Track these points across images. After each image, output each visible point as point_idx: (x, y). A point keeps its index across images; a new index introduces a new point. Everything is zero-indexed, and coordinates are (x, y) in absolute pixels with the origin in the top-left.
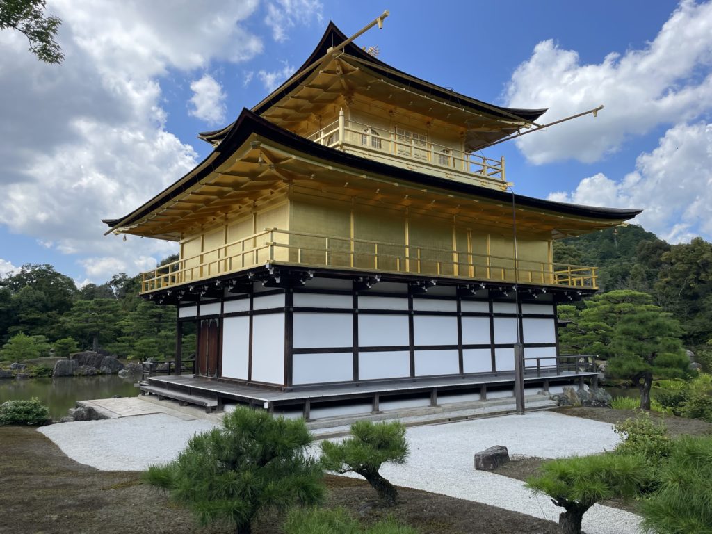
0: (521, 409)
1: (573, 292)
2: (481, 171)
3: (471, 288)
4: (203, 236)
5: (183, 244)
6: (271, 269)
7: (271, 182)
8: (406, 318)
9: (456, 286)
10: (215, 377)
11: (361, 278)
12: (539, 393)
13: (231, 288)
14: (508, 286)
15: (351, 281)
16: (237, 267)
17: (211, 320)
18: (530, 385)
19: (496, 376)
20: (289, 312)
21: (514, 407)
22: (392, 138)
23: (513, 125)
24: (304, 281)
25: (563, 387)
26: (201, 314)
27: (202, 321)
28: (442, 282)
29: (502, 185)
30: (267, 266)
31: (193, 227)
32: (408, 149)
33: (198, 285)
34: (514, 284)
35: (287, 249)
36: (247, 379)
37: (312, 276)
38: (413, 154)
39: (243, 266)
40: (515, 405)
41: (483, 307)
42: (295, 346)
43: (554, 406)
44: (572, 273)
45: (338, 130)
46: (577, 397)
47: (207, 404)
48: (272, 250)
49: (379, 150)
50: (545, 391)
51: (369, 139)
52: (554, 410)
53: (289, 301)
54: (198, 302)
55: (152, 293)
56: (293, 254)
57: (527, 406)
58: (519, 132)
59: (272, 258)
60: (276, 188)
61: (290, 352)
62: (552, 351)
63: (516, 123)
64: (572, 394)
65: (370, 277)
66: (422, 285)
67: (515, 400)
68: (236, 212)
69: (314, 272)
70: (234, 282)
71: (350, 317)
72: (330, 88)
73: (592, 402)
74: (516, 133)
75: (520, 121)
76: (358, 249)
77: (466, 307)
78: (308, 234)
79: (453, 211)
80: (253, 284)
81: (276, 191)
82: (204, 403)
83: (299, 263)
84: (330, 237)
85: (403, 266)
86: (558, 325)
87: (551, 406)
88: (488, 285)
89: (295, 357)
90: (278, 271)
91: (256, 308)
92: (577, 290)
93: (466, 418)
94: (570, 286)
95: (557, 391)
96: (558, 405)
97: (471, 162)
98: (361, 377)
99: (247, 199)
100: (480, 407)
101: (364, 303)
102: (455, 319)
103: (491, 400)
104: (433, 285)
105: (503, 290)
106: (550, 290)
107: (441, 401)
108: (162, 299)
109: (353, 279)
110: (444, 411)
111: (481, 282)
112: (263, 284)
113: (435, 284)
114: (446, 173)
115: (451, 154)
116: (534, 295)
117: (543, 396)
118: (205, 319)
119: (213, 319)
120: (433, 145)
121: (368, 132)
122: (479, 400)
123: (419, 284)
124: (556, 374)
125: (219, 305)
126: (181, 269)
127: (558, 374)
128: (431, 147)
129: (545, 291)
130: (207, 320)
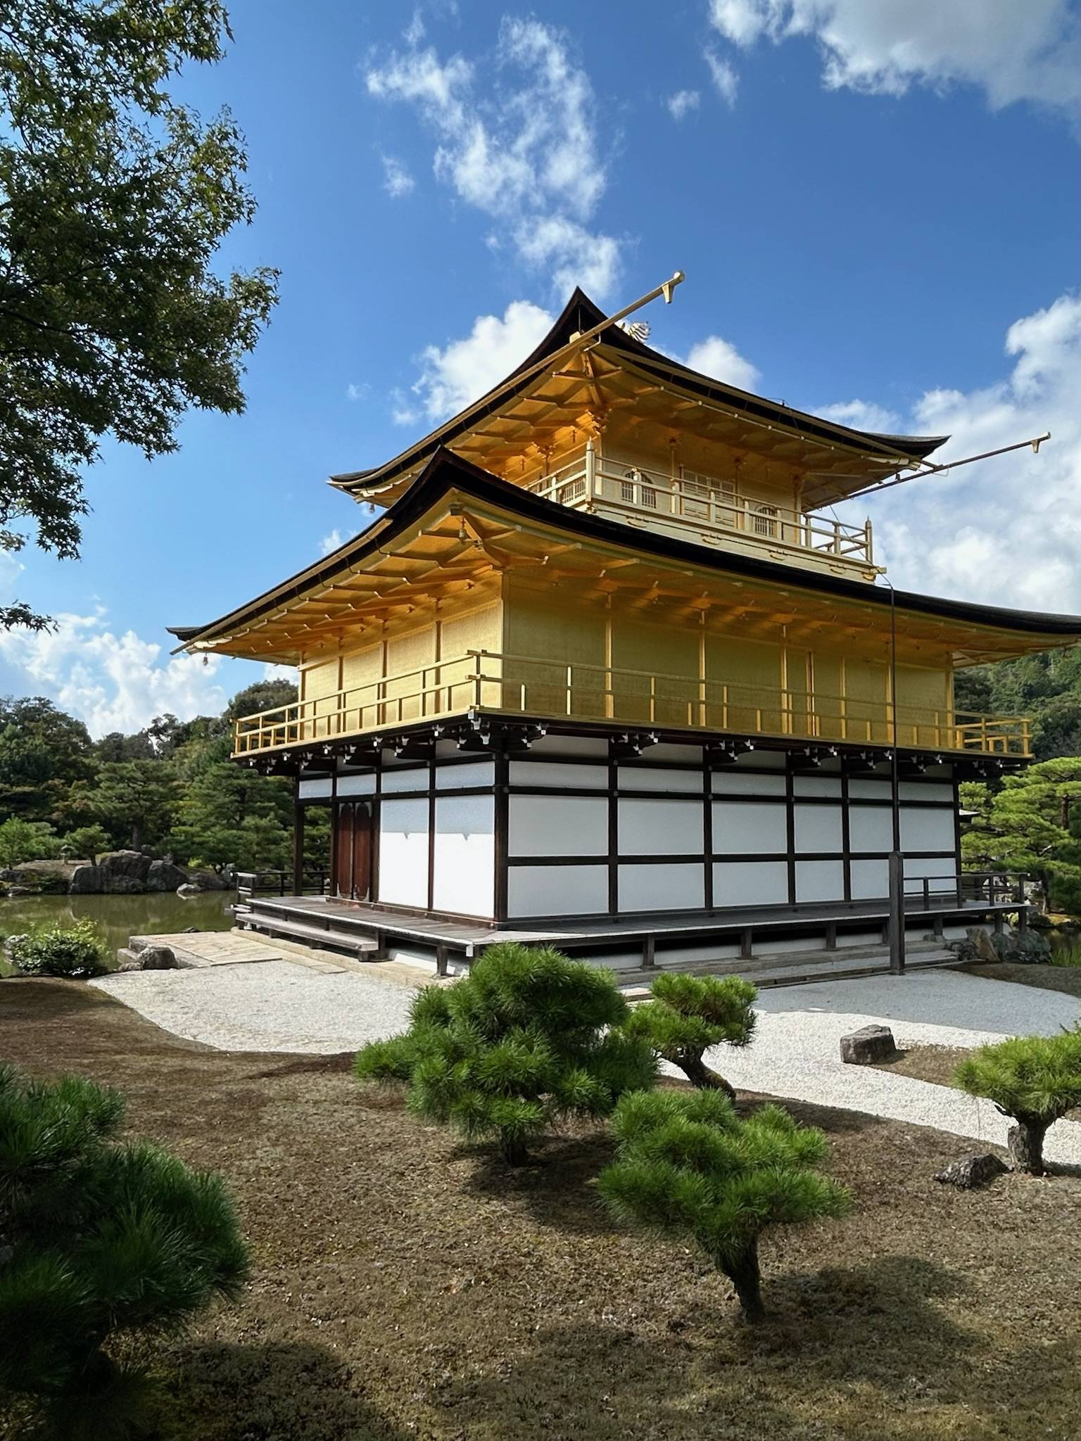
0: (899, 966)
1: (988, 762)
2: (829, 546)
3: (813, 755)
4: (341, 659)
5: (304, 672)
6: (475, 719)
7: (468, 569)
8: (699, 807)
9: (786, 751)
10: (366, 901)
11: (626, 737)
12: (925, 938)
13: (399, 751)
14: (877, 752)
15: (607, 741)
17: (357, 805)
18: (916, 924)
19: (851, 907)
20: (502, 792)
21: (886, 960)
22: (675, 488)
23: (887, 465)
24: (529, 741)
25: (968, 928)
26: (340, 792)
27: (341, 805)
28: (764, 743)
29: (867, 571)
30: (471, 717)
31: (323, 643)
32: (704, 508)
33: (339, 745)
34: (886, 749)
35: (499, 685)
36: (426, 906)
37: (543, 732)
38: (713, 518)
39: (424, 715)
40: (888, 959)
41: (832, 789)
42: (512, 852)
43: (953, 960)
44: (987, 727)
46: (991, 945)
47: (360, 947)
48: (478, 688)
49: (653, 511)
50: (936, 934)
51: (637, 491)
52: (954, 968)
53: (502, 774)
54: (333, 773)
55: (253, 756)
56: (509, 695)
57: (908, 959)
58: (898, 477)
59: (478, 702)
60: (476, 578)
61: (504, 862)
62: (948, 866)
63: (893, 462)
64: (983, 941)
65: (641, 736)
66: (728, 749)
67: (888, 949)
68: (402, 618)
69: (548, 726)
70: (405, 741)
71: (603, 804)
72: (568, 401)
73: (1020, 955)
74: (893, 478)
75: (900, 457)
76: (619, 685)
77: (803, 787)
78: (537, 659)
79: (781, 618)
80: (434, 744)
81: (476, 584)
82: (354, 945)
83: (522, 710)
84: (575, 664)
85: (696, 716)
86: (959, 819)
87: (948, 961)
88: (842, 748)
89: (512, 870)
90: (486, 724)
91: (440, 784)
92: (997, 758)
93: (804, 978)
94: (983, 752)
95: (957, 934)
96: (960, 959)
97: (814, 531)
98: (623, 908)
99: (424, 597)
100: (826, 960)
101: (629, 778)
102: (781, 810)
103: (844, 948)
104: (748, 750)
105: (868, 759)
106: (949, 758)
107: (759, 950)
108: (271, 766)
109: (609, 738)
110: (765, 966)
111: (830, 745)
112: (458, 746)
113: (752, 748)
114: (770, 551)
115: (779, 516)
116: (921, 767)
117: (934, 944)
118: (346, 803)
119: (363, 802)
120: (748, 501)
121: (635, 478)
122: (823, 950)
123: (723, 748)
124: (956, 905)
125: (373, 778)
126: (304, 716)
127: (959, 906)
128: (743, 504)
129: (941, 761)
130: (351, 805)
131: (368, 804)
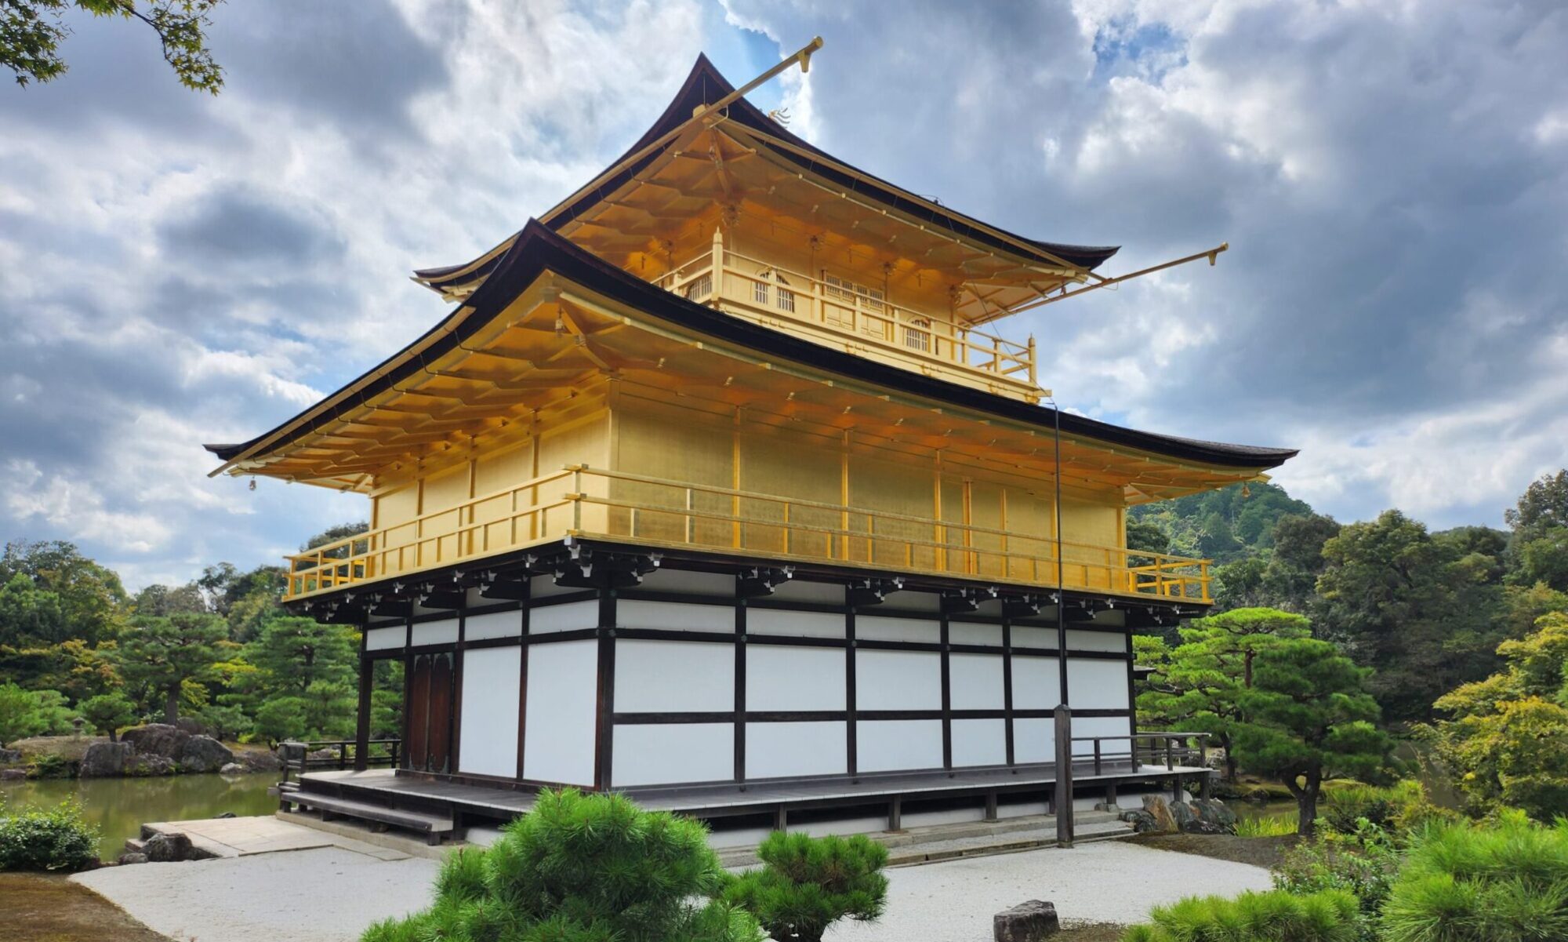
0: (1066, 837)
1: (1164, 607)
2: (988, 365)
3: (969, 597)
4: (421, 482)
5: (376, 499)
6: (573, 547)
7: (572, 371)
8: (840, 655)
9: (941, 590)
10: (444, 772)
11: (755, 572)
12: (1097, 808)
13: (485, 588)
14: (1041, 594)
15: (733, 577)
16: (501, 544)
17: (436, 656)
18: (1085, 791)
19: (1014, 772)
20: (607, 636)
21: (1052, 833)
23: (1051, 277)
24: (640, 575)
25: (1144, 796)
26: (416, 641)
27: (417, 658)
28: (914, 582)
29: (1030, 393)
30: (568, 542)
31: (400, 463)
32: (847, 316)
33: (413, 582)
34: (1051, 591)
35: (605, 508)
36: (514, 775)
37: (657, 563)
38: (859, 327)
39: (513, 542)
40: (1055, 831)
41: (991, 636)
42: (620, 706)
43: (1128, 832)
44: (1162, 571)
45: (710, 273)
46: (1170, 814)
47: (430, 826)
48: (577, 510)
49: (790, 315)
50: (1109, 802)
51: (772, 293)
52: (1128, 840)
53: (607, 615)
54: (408, 618)
55: (309, 599)
56: (617, 520)
57: (1078, 831)
58: (1063, 290)
59: (577, 525)
60: (581, 383)
61: (607, 719)
62: (1123, 725)
63: (1058, 272)
64: (1162, 810)
65: (772, 569)
66: (874, 588)
67: (1055, 819)
68: (494, 433)
69: (661, 556)
70: (492, 576)
71: (728, 652)
73: (1202, 825)
74: (1058, 293)
75: (1066, 268)
76: (748, 513)
77: (960, 633)
78: (652, 479)
79: (935, 441)
80: (529, 581)
81: (582, 392)
82: (424, 824)
83: (631, 537)
84: (696, 485)
85: (836, 548)
86: (1133, 676)
87: (1122, 832)
88: (1004, 590)
89: (619, 730)
90: (588, 553)
91: (535, 629)
92: (1173, 603)
93: (960, 854)
94: (1158, 596)
95: (1131, 803)
96: (1136, 830)
97: (971, 347)
98: (750, 773)
99: (519, 407)
100: (985, 833)
101: (759, 621)
102: (935, 659)
103: (1005, 819)
104: (895, 588)
105: (1032, 603)
106: (1122, 602)
107: (907, 821)
108: (332, 612)
109: (737, 574)
110: (915, 841)
111: (989, 585)
112: (554, 580)
113: (900, 586)
114: (924, 366)
115: (932, 329)
116: (1091, 613)
117: (1107, 814)
118: (423, 654)
119: (443, 653)
120: (899, 309)
121: (770, 278)
122: (982, 821)
123: (868, 587)
124: (1131, 770)
125: (455, 624)
126: (374, 548)
127: (1135, 771)
128: (893, 313)
129: (1112, 606)
130: (428, 656)
131: (449, 655)
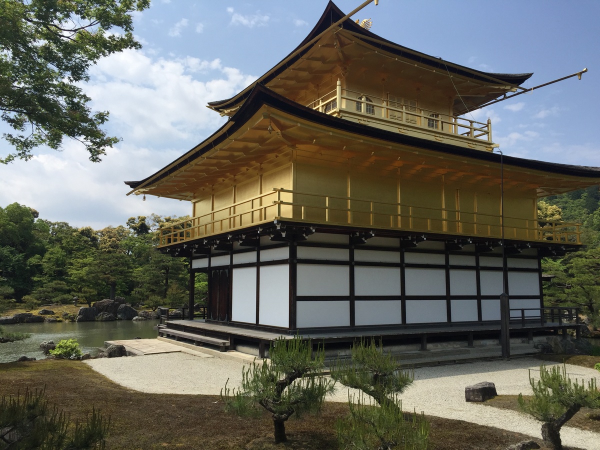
0: (506, 356)
1: (557, 247)
2: (468, 133)
3: (459, 243)
4: (213, 196)
5: (194, 203)
6: (278, 224)
7: (276, 148)
8: (398, 270)
9: (445, 241)
10: (226, 320)
11: (358, 233)
12: (523, 342)
13: (241, 242)
14: (494, 242)
15: (348, 236)
16: (247, 223)
17: (221, 271)
18: (515, 334)
19: (482, 324)
20: (293, 263)
21: (500, 353)
22: (384, 104)
23: (499, 90)
24: (307, 236)
25: (547, 337)
26: (212, 265)
27: (213, 271)
28: (432, 237)
29: (488, 146)
30: (275, 222)
31: (204, 188)
32: (399, 115)
33: (211, 239)
34: (499, 240)
35: (291, 207)
36: (255, 322)
37: (314, 231)
38: (404, 119)
39: (252, 222)
41: (470, 261)
42: (300, 293)
43: (538, 353)
45: (336, 99)
46: (560, 346)
48: (279, 208)
49: (372, 116)
50: (529, 340)
51: (363, 106)
52: (538, 357)
53: (293, 253)
54: (209, 255)
55: (168, 247)
56: (296, 211)
57: (512, 353)
58: (505, 96)
59: (279, 214)
60: (280, 152)
61: (294, 299)
62: (536, 303)
63: (502, 88)
64: (556, 344)
65: (366, 232)
66: (413, 240)
67: (501, 347)
68: (243, 174)
69: (316, 227)
70: (244, 237)
71: (347, 269)
72: (328, 60)
74: (502, 97)
75: (506, 85)
76: (354, 206)
77: (454, 260)
78: (311, 193)
79: (441, 171)
80: (259, 238)
81: (280, 155)
82: (218, 343)
83: (302, 219)
84: (330, 195)
85: (395, 222)
86: (541, 279)
87: (536, 354)
88: (476, 240)
89: (300, 304)
90: (284, 226)
91: (262, 259)
92: (562, 245)
93: (454, 362)
94: (554, 241)
95: (540, 340)
96: (542, 353)
97: (459, 125)
98: (358, 323)
99: (254, 162)
100: (468, 352)
101: (360, 255)
102: (443, 272)
103: (477, 346)
104: (424, 240)
105: (489, 245)
106: (535, 244)
107: (430, 346)
108: (178, 252)
109: (349, 234)
110: (434, 355)
111: (468, 237)
112: (270, 238)
113: (425, 239)
114: (435, 136)
115: (440, 118)
116: (519, 250)
117: (528, 345)
118: (216, 270)
119: (224, 269)
120: (423, 110)
121: (363, 99)
122: (466, 347)
123: (410, 239)
125: (229, 257)
126: (194, 225)
127: (542, 325)
128: (421, 112)
129: (530, 247)
130: (218, 271)
131: (227, 271)
